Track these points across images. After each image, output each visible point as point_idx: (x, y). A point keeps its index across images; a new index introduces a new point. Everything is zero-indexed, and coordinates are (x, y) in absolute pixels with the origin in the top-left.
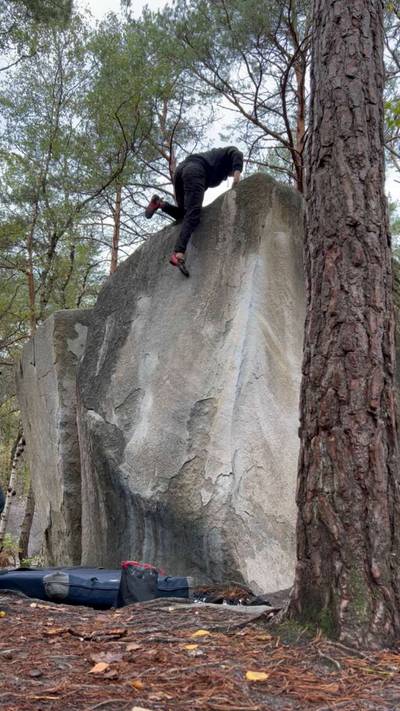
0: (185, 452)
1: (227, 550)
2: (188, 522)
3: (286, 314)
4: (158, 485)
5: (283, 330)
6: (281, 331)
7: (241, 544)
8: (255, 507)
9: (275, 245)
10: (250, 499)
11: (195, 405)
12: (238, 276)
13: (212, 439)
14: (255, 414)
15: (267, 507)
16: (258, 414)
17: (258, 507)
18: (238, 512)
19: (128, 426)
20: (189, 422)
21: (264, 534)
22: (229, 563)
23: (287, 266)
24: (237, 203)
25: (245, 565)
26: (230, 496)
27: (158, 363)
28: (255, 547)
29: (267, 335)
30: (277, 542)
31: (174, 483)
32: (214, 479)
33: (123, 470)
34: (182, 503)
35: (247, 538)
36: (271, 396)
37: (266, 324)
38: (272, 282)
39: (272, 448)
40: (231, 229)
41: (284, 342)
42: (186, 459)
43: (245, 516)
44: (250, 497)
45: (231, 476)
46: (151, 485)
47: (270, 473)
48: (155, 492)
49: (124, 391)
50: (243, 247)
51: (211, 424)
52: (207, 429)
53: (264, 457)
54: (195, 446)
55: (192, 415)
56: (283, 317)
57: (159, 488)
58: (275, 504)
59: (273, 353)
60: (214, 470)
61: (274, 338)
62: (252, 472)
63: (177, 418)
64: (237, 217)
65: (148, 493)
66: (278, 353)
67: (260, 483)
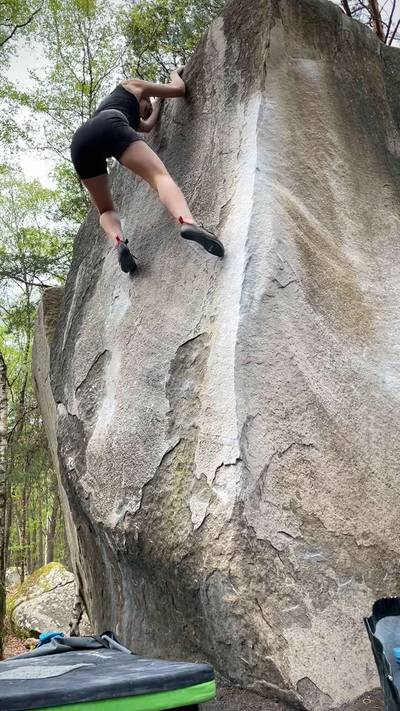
0: (164, 435)
1: (242, 617)
2: (174, 565)
3: (333, 183)
4: (125, 502)
5: (332, 212)
6: (328, 212)
7: (272, 598)
8: (305, 521)
9: (297, 77)
10: (292, 507)
11: (178, 352)
12: (235, 136)
13: (205, 404)
14: (285, 348)
15: (332, 519)
16: (292, 349)
17: (310, 521)
18: (261, 535)
19: (90, 413)
20: (168, 384)
21: (331, 573)
22: (250, 643)
23: (326, 109)
24: (226, 32)
25: (284, 645)
26: (240, 505)
27: (130, 304)
28: (308, 601)
29: (296, 216)
30: (362, 586)
31: (151, 492)
32: (210, 476)
33: (84, 485)
34: (162, 529)
35: (290, 584)
36: (319, 318)
37: (294, 199)
38: (298, 133)
39: (331, 409)
40: (221, 73)
41: (336, 230)
42: (166, 449)
43: (279, 541)
44: (293, 502)
45: (240, 464)
46: (117, 502)
47: (332, 454)
48: (121, 515)
49: (88, 360)
50: (241, 89)
51: (202, 379)
52: (196, 390)
53: (316, 424)
54: (178, 423)
55: (173, 371)
56: (328, 189)
57: (127, 508)
58: (351, 512)
59: (311, 245)
60: (211, 458)
61: (313, 221)
62: (292, 455)
63: (151, 381)
64: (228, 53)
65: (113, 519)
66: (325, 246)
67: (311, 475)
